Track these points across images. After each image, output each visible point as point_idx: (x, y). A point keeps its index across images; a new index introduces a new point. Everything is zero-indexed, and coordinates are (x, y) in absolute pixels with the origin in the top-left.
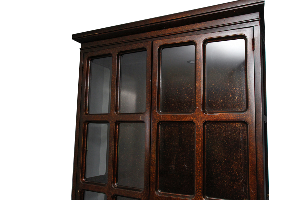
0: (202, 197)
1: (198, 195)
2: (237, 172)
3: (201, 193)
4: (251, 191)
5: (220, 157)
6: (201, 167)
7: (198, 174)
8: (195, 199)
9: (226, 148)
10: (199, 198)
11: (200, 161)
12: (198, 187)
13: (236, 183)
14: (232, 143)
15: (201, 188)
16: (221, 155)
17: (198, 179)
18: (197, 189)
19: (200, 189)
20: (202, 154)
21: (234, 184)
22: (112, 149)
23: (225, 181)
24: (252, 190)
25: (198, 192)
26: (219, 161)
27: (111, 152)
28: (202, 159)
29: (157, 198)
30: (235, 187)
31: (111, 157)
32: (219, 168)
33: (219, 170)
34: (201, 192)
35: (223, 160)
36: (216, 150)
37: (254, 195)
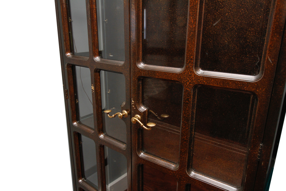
0: (193, 70)
1: (189, 68)
2: (252, 42)
3: (192, 65)
4: (268, 59)
5: (231, 23)
6: (195, 28)
7: (190, 37)
8: (184, 72)
9: (241, 10)
10: (190, 71)
11: (195, 19)
12: (189, 56)
13: (248, 56)
14: (251, 2)
15: (193, 57)
16: (232, 20)
17: (190, 46)
18: (188, 60)
19: (191, 59)
20: (198, 8)
21: (244, 57)
22: (89, 14)
23: (233, 55)
24: (270, 57)
25: (188, 63)
26: (229, 28)
27: (89, 18)
28: (198, 15)
29: (139, 71)
30: (246, 61)
31: (89, 24)
32: (228, 38)
33: (227, 41)
34: (193, 63)
35: (234, 27)
36: (227, 14)
37: (272, 65)
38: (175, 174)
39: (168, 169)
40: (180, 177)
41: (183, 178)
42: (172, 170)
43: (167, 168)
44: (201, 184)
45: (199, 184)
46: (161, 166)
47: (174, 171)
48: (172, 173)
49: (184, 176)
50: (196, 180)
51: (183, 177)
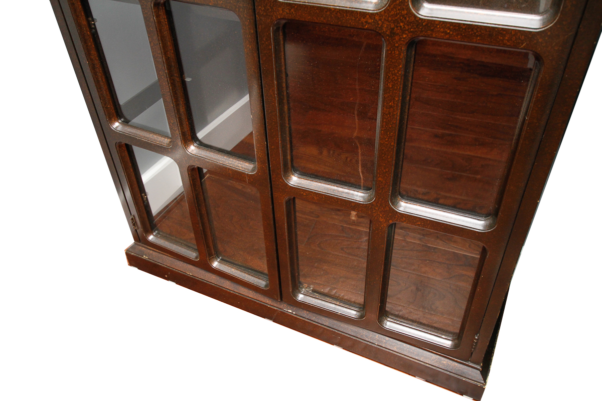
38: (380, 22)
39: (360, 12)
40: (392, 26)
41: (401, 27)
42: (371, 14)
43: (357, 11)
44: (449, 28)
45: (443, 32)
46: (339, 9)
47: (376, 13)
48: (370, 21)
49: (402, 22)
50: (437, 23)
51: (402, 24)
